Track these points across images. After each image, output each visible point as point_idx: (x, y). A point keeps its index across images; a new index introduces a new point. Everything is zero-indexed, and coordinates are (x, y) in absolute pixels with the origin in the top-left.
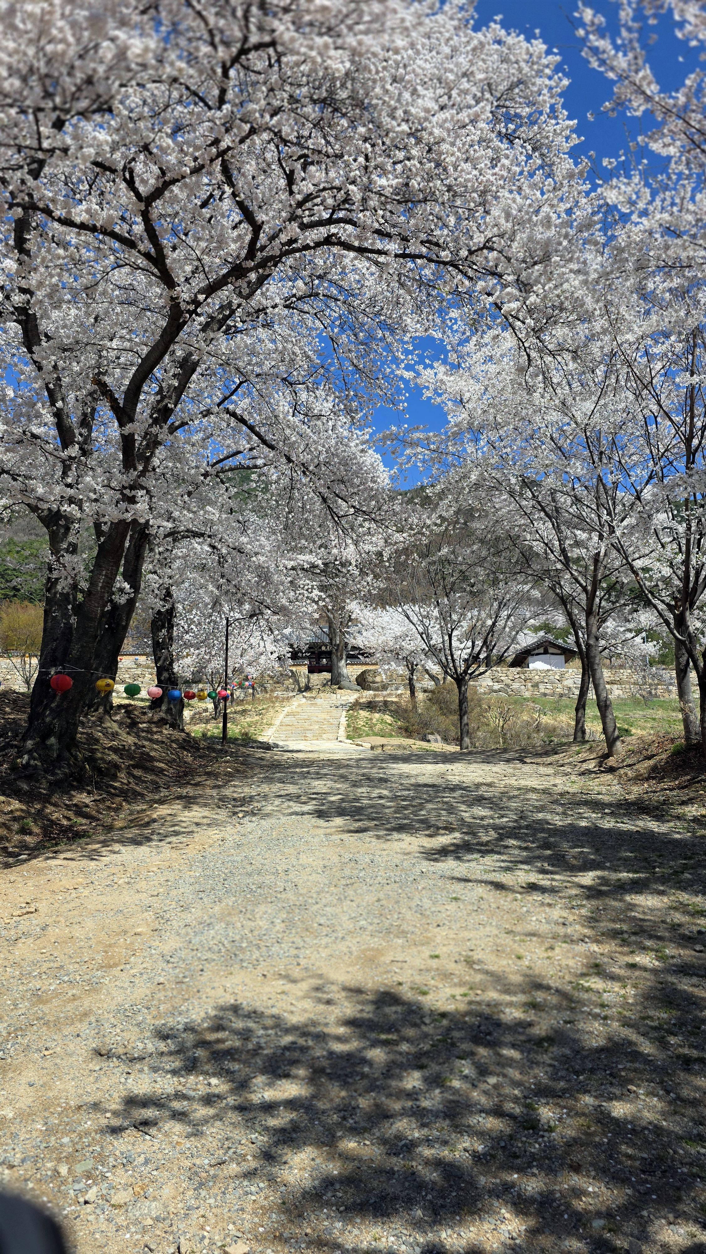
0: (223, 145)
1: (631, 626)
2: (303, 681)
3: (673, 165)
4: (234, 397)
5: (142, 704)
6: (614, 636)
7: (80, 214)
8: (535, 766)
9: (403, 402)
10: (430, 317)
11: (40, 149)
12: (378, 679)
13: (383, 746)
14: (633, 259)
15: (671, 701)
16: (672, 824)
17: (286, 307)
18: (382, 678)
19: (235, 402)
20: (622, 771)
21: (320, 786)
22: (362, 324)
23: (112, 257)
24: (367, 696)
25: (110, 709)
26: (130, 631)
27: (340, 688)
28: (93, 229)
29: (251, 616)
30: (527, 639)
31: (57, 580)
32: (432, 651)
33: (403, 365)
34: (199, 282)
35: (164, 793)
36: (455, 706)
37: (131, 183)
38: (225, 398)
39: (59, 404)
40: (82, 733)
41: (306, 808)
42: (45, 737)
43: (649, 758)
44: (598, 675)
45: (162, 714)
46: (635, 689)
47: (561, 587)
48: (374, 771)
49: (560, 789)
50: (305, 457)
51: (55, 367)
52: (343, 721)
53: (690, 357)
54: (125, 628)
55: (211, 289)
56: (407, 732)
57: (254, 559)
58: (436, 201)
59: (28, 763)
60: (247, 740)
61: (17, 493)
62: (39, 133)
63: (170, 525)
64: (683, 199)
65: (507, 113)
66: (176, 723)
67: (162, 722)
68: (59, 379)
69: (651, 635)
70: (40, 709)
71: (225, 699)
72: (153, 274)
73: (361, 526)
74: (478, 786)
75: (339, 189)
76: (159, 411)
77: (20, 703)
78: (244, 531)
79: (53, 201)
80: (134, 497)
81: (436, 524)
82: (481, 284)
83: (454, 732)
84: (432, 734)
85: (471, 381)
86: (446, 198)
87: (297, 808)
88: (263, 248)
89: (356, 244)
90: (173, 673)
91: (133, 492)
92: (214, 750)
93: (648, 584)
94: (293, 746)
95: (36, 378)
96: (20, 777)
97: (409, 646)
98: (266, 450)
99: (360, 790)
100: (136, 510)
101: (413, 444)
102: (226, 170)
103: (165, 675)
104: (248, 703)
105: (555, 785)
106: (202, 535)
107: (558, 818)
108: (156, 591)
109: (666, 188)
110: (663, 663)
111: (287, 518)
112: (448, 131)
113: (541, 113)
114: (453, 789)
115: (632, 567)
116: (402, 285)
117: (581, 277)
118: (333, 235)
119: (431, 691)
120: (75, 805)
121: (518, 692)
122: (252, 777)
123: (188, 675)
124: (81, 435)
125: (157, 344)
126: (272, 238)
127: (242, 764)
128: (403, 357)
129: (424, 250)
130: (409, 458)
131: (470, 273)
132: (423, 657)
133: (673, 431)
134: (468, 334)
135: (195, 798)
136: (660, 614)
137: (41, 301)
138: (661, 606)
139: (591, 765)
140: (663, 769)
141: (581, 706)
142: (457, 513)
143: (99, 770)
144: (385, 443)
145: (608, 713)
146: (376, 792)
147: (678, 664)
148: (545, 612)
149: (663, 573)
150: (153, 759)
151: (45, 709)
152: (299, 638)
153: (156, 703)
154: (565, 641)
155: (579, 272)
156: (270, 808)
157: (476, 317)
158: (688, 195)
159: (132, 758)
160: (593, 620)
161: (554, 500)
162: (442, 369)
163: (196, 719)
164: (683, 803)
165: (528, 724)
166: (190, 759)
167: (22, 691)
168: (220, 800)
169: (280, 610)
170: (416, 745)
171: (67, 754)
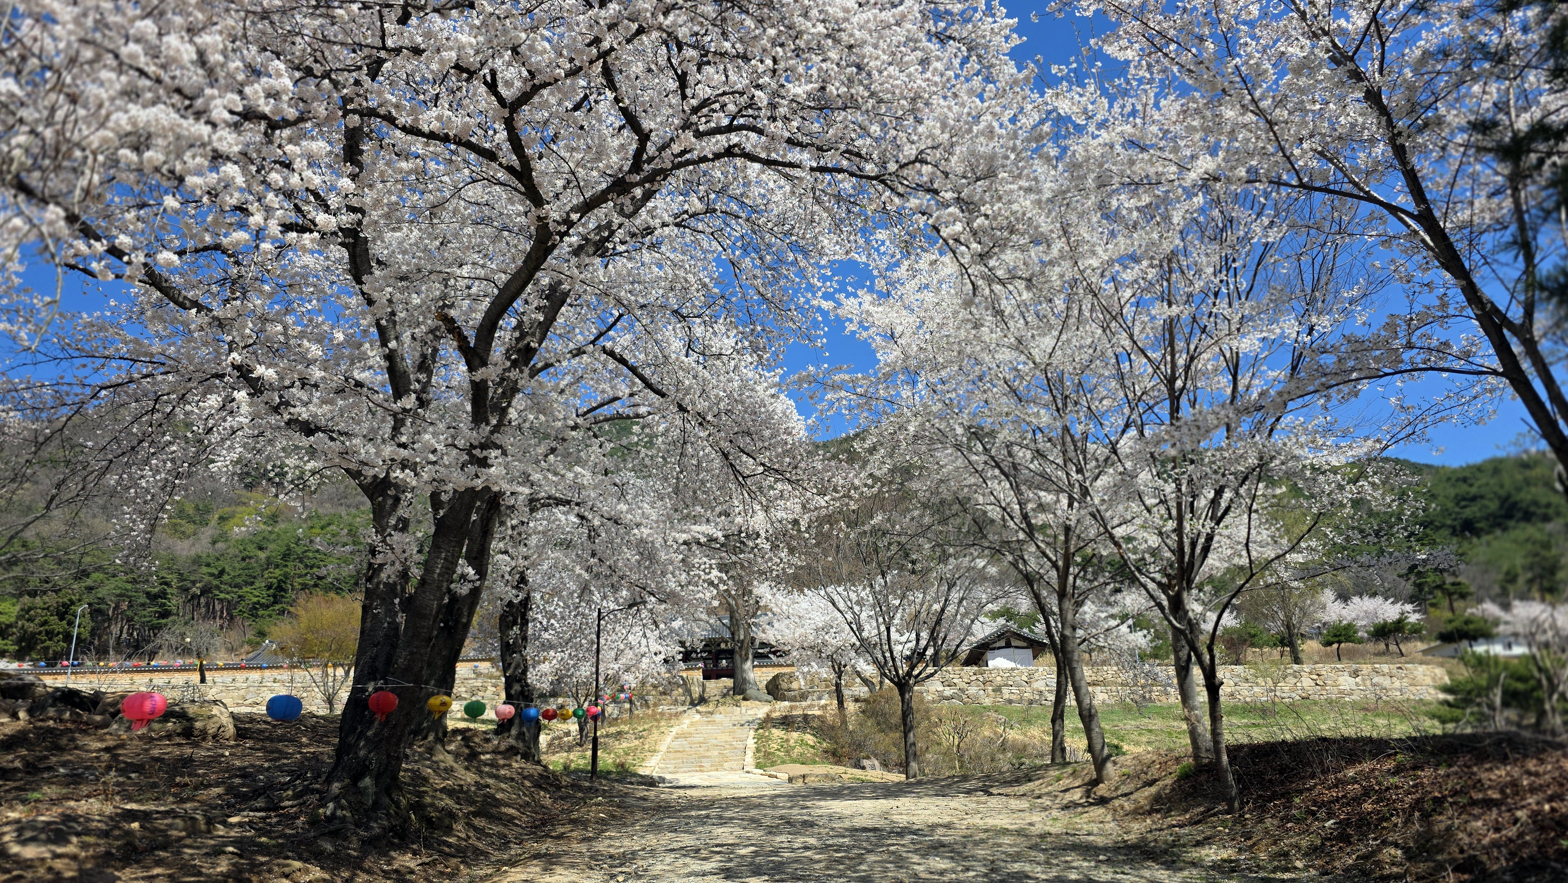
0: (606, 45)
1: (1115, 610)
2: (696, 691)
3: (1132, 71)
4: (611, 333)
5: (483, 727)
6: (1094, 624)
7: (429, 120)
8: (1004, 799)
9: (821, 338)
10: (852, 238)
11: (384, 48)
12: (795, 685)
13: (804, 777)
14: (1093, 176)
15: (1170, 707)
16: (1186, 873)
17: (678, 225)
18: (799, 684)
19: (613, 339)
20: (1116, 803)
21: (724, 834)
22: (769, 246)
23: (466, 172)
24: (781, 708)
25: (443, 736)
26: (474, 629)
27: (745, 699)
28: (445, 139)
29: (630, 606)
30: (984, 629)
31: (381, 566)
32: (865, 647)
33: (820, 294)
34: (573, 199)
35: (515, 850)
36: (896, 719)
37: (492, 87)
38: (601, 334)
39: (393, 344)
40: (406, 770)
41: (708, 866)
42: (356, 778)
43: (1151, 783)
44: (1078, 676)
45: (512, 741)
46: (1125, 691)
47: (1025, 562)
48: (795, 811)
49: (1038, 829)
50: (702, 405)
51: (390, 301)
52: (751, 743)
53: (1165, 284)
54: (467, 626)
55: (586, 207)
56: (835, 756)
57: (636, 531)
58: (858, 108)
59: (333, 814)
60: (624, 774)
61: (335, 456)
62: (383, 30)
63: (526, 491)
64: (1145, 105)
65: (936, 9)
66: (530, 753)
67: (511, 752)
68: (393, 314)
69: (1139, 623)
70: (351, 739)
71: (595, 718)
72: (516, 189)
73: (771, 487)
74: (933, 827)
75: (742, 94)
76: (519, 351)
77: (321, 731)
78: (622, 496)
79: (397, 106)
80: (486, 458)
81: (866, 485)
82: (913, 202)
83: (895, 755)
84: (868, 758)
85: (904, 312)
86: (870, 105)
87: (696, 866)
88: (650, 160)
89: (763, 155)
90: (527, 685)
91: (485, 453)
92: (580, 788)
93: (1133, 557)
94: (685, 779)
95: (363, 313)
96: (324, 834)
97: (833, 641)
98: (652, 395)
99: (778, 839)
100: (489, 476)
101: (834, 387)
102: (607, 72)
103: (517, 687)
104: (625, 723)
105: (1031, 824)
106: (568, 502)
107: (1039, 869)
108: (507, 577)
109: (1125, 93)
110: (1156, 656)
111: (678, 478)
112: (870, 32)
113: (975, 10)
114: (902, 832)
115: (1112, 537)
116: (818, 201)
117: (1033, 197)
118: (735, 145)
119: (865, 700)
120: (396, 871)
121: (975, 699)
122: (633, 824)
123: (546, 687)
124: (418, 381)
125: (519, 271)
126: (662, 148)
127: (619, 807)
128: (819, 284)
129: (845, 163)
130: (831, 404)
131: (901, 189)
132: (853, 654)
133: (1150, 370)
134: (899, 256)
135: (557, 855)
136: (1152, 596)
137: (376, 222)
138: (1151, 586)
139: (1077, 795)
140: (1169, 799)
141: (1058, 716)
142: (892, 471)
143: (429, 821)
144: (801, 386)
145: (1094, 725)
146: (799, 841)
147: (1178, 659)
148: (1006, 594)
149: (1150, 543)
150: (499, 803)
151: (359, 739)
152: (691, 633)
153: (503, 726)
154: (1032, 631)
155: (1029, 190)
156: (660, 867)
157: (907, 237)
158: (1152, 101)
159: (472, 803)
160: (1068, 605)
161: (1010, 454)
162: (868, 298)
163: (555, 746)
164: (1198, 844)
165: (991, 741)
166: (548, 802)
167: (321, 713)
168: (591, 857)
169: (666, 598)
170: (848, 774)
171: (386, 800)
